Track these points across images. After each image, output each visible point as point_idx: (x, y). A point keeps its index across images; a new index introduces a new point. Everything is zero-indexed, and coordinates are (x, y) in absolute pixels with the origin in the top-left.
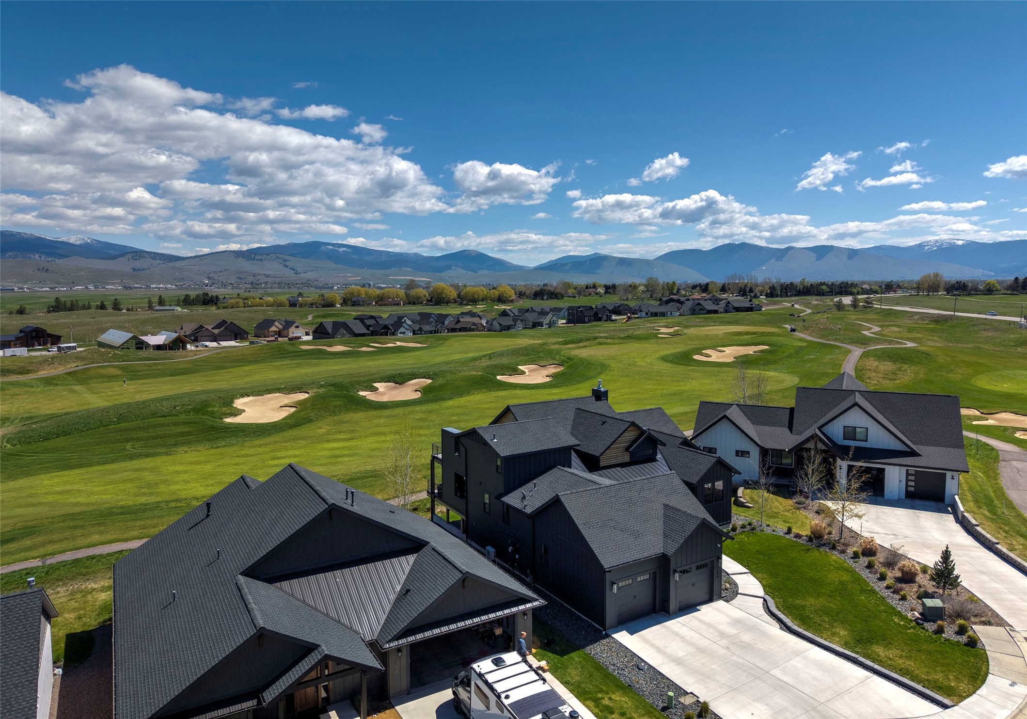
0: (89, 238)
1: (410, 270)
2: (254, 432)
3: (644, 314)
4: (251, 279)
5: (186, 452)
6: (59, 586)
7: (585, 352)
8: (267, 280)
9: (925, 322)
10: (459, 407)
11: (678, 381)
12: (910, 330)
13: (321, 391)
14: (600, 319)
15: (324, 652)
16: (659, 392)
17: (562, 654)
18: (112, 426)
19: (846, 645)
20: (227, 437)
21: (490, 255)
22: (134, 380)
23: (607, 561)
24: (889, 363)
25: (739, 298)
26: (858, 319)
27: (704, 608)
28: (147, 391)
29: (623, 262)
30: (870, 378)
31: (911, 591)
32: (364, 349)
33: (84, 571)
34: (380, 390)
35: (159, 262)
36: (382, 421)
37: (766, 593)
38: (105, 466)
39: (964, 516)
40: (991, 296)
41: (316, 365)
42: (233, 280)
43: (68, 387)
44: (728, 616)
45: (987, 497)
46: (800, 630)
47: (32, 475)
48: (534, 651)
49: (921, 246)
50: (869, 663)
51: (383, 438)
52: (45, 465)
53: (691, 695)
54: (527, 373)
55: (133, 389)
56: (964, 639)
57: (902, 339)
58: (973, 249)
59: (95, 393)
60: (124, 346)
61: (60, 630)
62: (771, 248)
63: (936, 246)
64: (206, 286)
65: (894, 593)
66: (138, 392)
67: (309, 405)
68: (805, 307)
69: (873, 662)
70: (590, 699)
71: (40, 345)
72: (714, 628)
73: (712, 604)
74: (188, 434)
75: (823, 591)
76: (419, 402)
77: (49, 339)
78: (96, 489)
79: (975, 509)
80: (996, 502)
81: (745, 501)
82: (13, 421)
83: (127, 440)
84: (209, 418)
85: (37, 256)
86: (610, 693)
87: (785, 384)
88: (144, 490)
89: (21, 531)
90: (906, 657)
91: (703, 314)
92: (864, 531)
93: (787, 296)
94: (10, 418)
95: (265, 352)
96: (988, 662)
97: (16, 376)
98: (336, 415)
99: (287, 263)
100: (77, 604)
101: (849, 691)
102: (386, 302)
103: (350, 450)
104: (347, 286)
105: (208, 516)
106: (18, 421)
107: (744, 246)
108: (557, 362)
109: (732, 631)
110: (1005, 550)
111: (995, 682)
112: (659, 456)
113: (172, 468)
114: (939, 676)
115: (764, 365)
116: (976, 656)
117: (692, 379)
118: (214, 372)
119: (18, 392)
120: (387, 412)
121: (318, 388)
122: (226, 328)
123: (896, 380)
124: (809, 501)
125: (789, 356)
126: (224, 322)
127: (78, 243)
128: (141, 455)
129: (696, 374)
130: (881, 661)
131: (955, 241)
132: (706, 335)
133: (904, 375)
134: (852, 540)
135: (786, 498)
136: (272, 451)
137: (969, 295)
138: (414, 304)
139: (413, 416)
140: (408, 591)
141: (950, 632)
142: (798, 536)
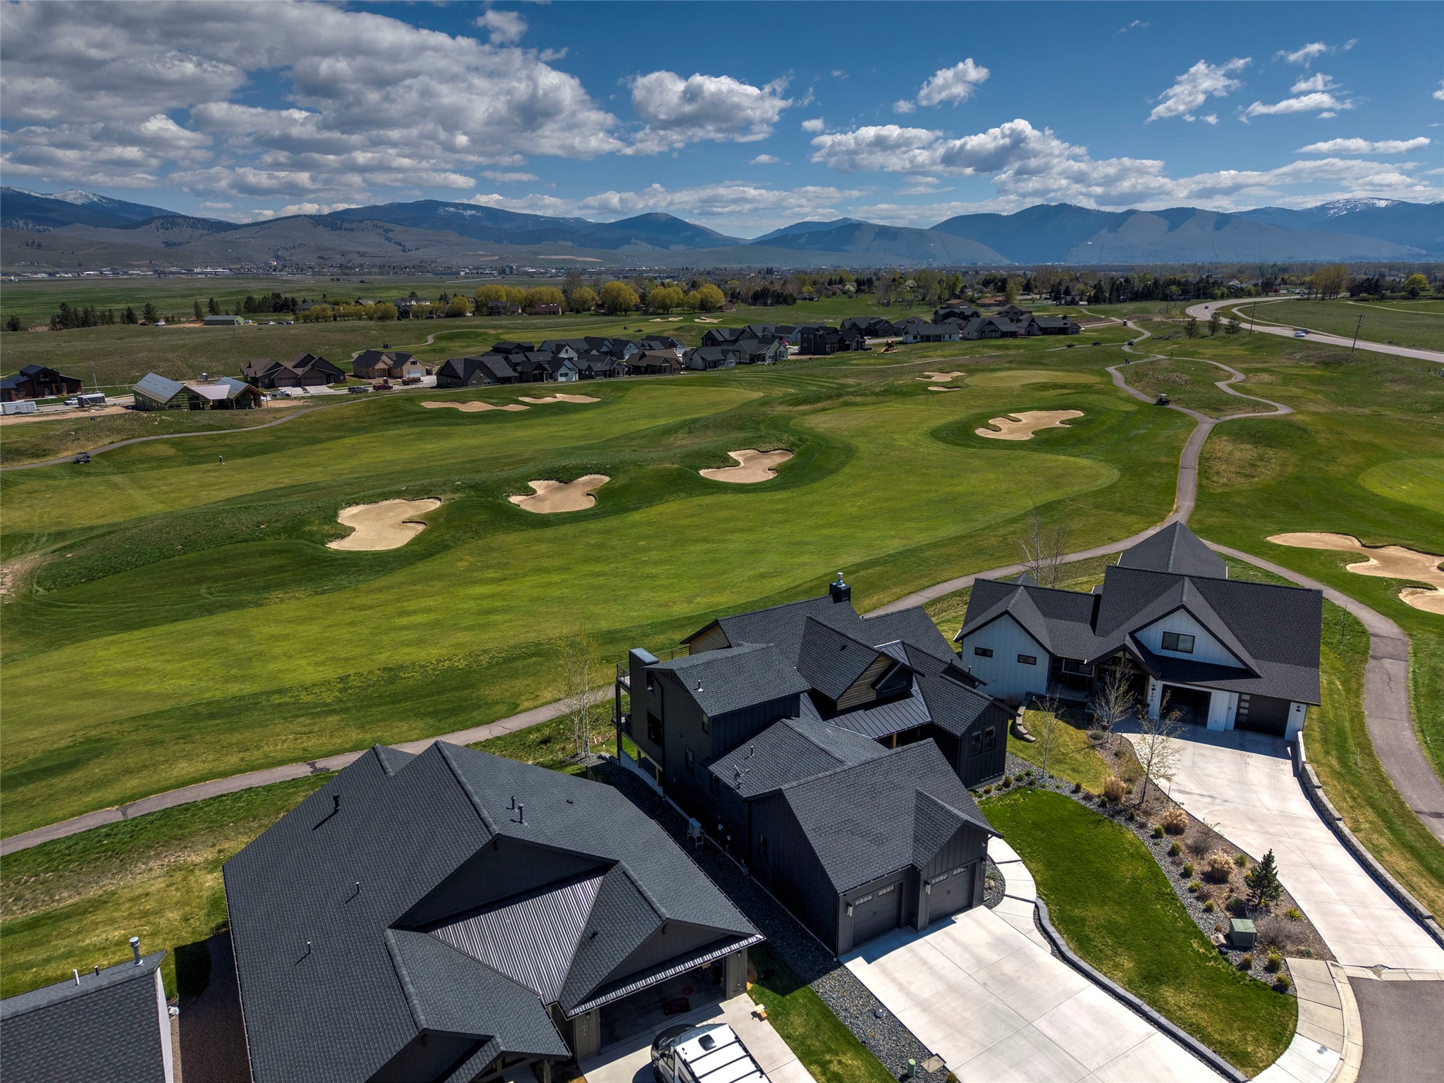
0: (94, 195)
1: (570, 244)
2: (371, 566)
3: (910, 338)
4: (339, 259)
5: (282, 600)
6: (149, 857)
7: (824, 422)
8: (362, 260)
9: (1310, 364)
10: (648, 523)
11: (952, 477)
12: (1287, 379)
13: (457, 496)
14: (847, 348)
15: (499, 1047)
16: (924, 496)
17: (784, 991)
18: (177, 558)
19: (1130, 985)
20: (333, 574)
21: (687, 220)
22: (194, 464)
23: (841, 882)
24: (1249, 447)
25: (1050, 302)
26: (1214, 358)
27: (961, 919)
28: (215, 484)
29: (887, 234)
30: (1218, 473)
31: (1219, 896)
32: (512, 408)
33: (179, 832)
34: (540, 492)
35: (201, 232)
36: (544, 547)
37: (1039, 897)
38: (176, 624)
39: (1304, 768)
40: (1413, 302)
41: (445, 436)
42: (312, 260)
43: (104, 478)
44: (989, 932)
45: (1341, 733)
46: (1075, 958)
47: (81, 641)
48: (749, 986)
49: (1323, 209)
50: (1155, 1015)
51: (547, 578)
52: (96, 623)
53: (936, 1058)
54: (742, 464)
55: (194, 480)
56: (1272, 979)
57: (1272, 398)
58: (1403, 213)
59: (144, 488)
60: (172, 405)
61: (165, 939)
62: (1103, 213)
63: (1346, 209)
64: (275, 270)
65: (1198, 899)
66: (202, 486)
67: (442, 520)
68: (1142, 327)
69: (1159, 1012)
70: (816, 1062)
71: (52, 394)
72: (971, 952)
73: (970, 912)
74: (281, 569)
75: (1110, 894)
76: (593, 515)
77: (64, 384)
78: (170, 667)
79: (1321, 757)
80: (1351, 742)
81: (1025, 731)
82: (38, 541)
83: (201, 580)
84: (307, 543)
85: (21, 223)
86: (840, 1053)
87: (1099, 482)
88: (234, 671)
89: (86, 747)
90: (1200, 1006)
91: (996, 338)
92: (1174, 790)
93: (1119, 301)
94: (33, 534)
95: (371, 412)
96: (1297, 1016)
97: (30, 461)
98: (480, 538)
99: (390, 235)
100: (179, 894)
101: (1125, 1055)
102: (537, 310)
103: (504, 600)
104: (480, 271)
105: (336, 811)
106: (45, 539)
107: (1063, 208)
108: (783, 446)
109: (991, 956)
110: (1347, 831)
111: (1302, 1046)
112: (915, 688)
113: (268, 630)
114: (1235, 1036)
115: (1074, 445)
116: (1283, 1006)
117: (973, 471)
118: (303, 449)
119: (37, 488)
120: (549, 533)
121: (454, 493)
122: (313, 366)
123: (1253, 477)
124: (1107, 734)
125: (1111, 430)
126: (309, 358)
127: (79, 202)
128: (221, 607)
129: (978, 463)
130: (1169, 1011)
131: (1375, 201)
132: (997, 389)
133: (1265, 467)
134: (1157, 805)
135: (1078, 727)
136: (398, 600)
137: (1383, 298)
138: (578, 312)
139: (587, 540)
140: (595, 934)
141: (1257, 971)
142: (1088, 797)
